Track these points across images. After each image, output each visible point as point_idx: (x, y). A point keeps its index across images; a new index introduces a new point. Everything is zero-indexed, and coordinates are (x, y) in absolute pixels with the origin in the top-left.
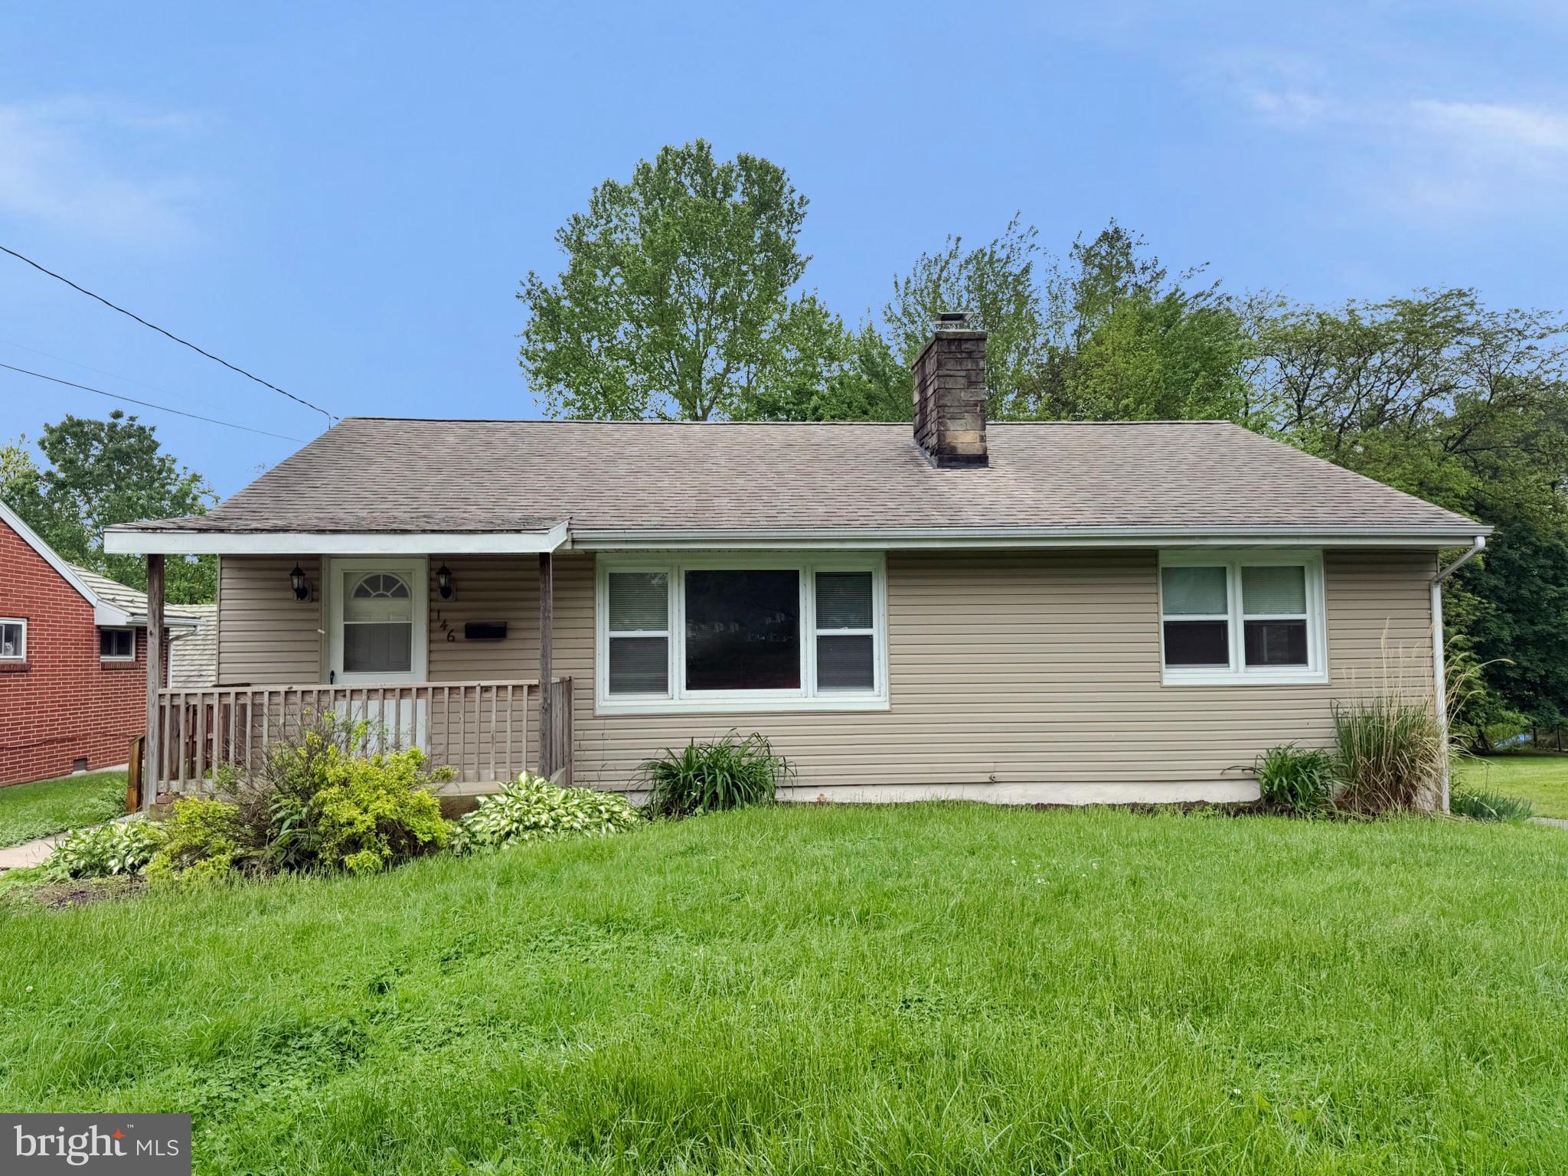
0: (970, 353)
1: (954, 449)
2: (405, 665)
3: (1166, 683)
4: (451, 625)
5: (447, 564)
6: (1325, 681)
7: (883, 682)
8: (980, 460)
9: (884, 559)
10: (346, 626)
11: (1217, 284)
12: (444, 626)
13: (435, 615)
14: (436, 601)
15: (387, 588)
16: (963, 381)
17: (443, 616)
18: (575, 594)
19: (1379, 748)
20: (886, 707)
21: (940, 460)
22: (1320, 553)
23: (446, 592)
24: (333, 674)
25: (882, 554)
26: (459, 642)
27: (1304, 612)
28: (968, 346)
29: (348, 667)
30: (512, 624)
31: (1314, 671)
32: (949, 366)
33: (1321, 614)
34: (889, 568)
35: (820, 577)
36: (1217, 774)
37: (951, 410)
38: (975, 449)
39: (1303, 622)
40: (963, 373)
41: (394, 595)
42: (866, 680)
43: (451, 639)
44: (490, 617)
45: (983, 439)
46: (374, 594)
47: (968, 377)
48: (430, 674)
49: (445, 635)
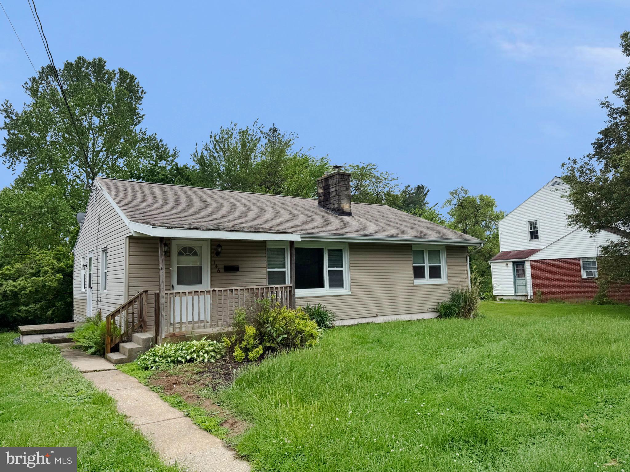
0: (346, 179)
1: (343, 209)
2: (200, 282)
3: (415, 284)
4: (219, 266)
5: (221, 243)
6: (447, 283)
7: (347, 285)
8: (349, 214)
9: (348, 245)
10: (178, 267)
11: (327, 155)
12: (216, 267)
13: (213, 262)
14: (213, 257)
15: (190, 252)
16: (345, 188)
17: (216, 263)
18: (255, 255)
19: (466, 301)
20: (350, 293)
21: (339, 213)
22: (445, 247)
23: (218, 254)
24: (173, 286)
25: (347, 244)
26: (222, 273)
27: (440, 263)
28: (346, 177)
29: (179, 283)
30: (240, 266)
31: (443, 280)
32: (341, 183)
33: (445, 264)
34: (350, 248)
35: (329, 250)
36: (426, 311)
37: (342, 197)
38: (348, 210)
39: (440, 266)
40: (345, 186)
41: (192, 255)
42: (341, 285)
43: (219, 272)
44: (234, 263)
45: (350, 207)
46: (185, 254)
47: (346, 187)
48: (212, 285)
49: (216, 270)
